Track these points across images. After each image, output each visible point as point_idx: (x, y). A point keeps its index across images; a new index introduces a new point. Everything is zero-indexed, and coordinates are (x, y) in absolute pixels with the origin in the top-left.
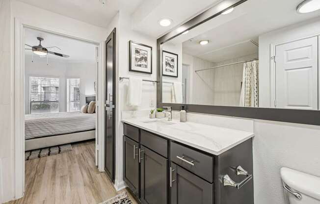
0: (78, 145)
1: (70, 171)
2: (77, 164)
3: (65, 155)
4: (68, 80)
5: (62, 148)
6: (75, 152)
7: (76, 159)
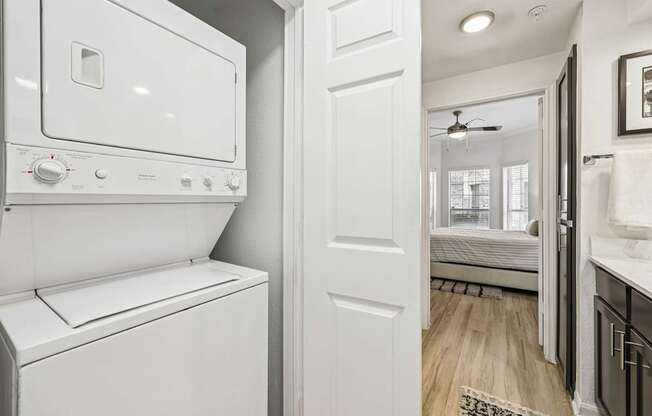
0: (515, 295)
1: (488, 330)
2: (503, 325)
3: (488, 304)
4: (505, 170)
5: (486, 291)
6: (505, 303)
7: (504, 317)
